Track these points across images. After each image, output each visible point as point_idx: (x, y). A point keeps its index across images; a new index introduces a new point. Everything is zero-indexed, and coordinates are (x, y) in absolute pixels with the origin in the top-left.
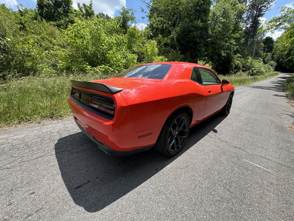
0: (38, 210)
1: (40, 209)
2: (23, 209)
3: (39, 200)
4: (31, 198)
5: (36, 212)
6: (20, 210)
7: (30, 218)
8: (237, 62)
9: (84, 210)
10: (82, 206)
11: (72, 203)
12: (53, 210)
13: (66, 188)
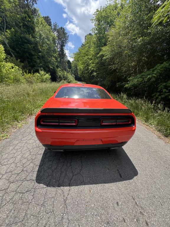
0: (133, 199)
1: (133, 197)
2: (131, 208)
3: (125, 198)
4: (121, 205)
5: (134, 200)
6: (131, 211)
7: (138, 203)
8: (60, 74)
9: (136, 177)
10: (134, 177)
11: (131, 181)
12: (134, 190)
13: (119, 182)
